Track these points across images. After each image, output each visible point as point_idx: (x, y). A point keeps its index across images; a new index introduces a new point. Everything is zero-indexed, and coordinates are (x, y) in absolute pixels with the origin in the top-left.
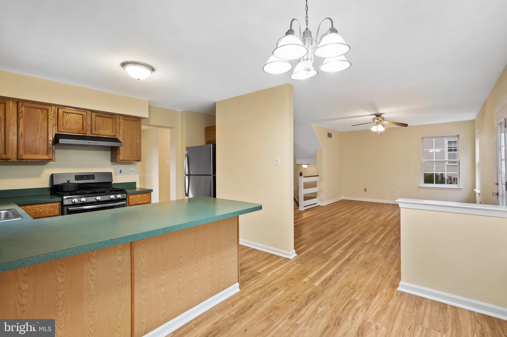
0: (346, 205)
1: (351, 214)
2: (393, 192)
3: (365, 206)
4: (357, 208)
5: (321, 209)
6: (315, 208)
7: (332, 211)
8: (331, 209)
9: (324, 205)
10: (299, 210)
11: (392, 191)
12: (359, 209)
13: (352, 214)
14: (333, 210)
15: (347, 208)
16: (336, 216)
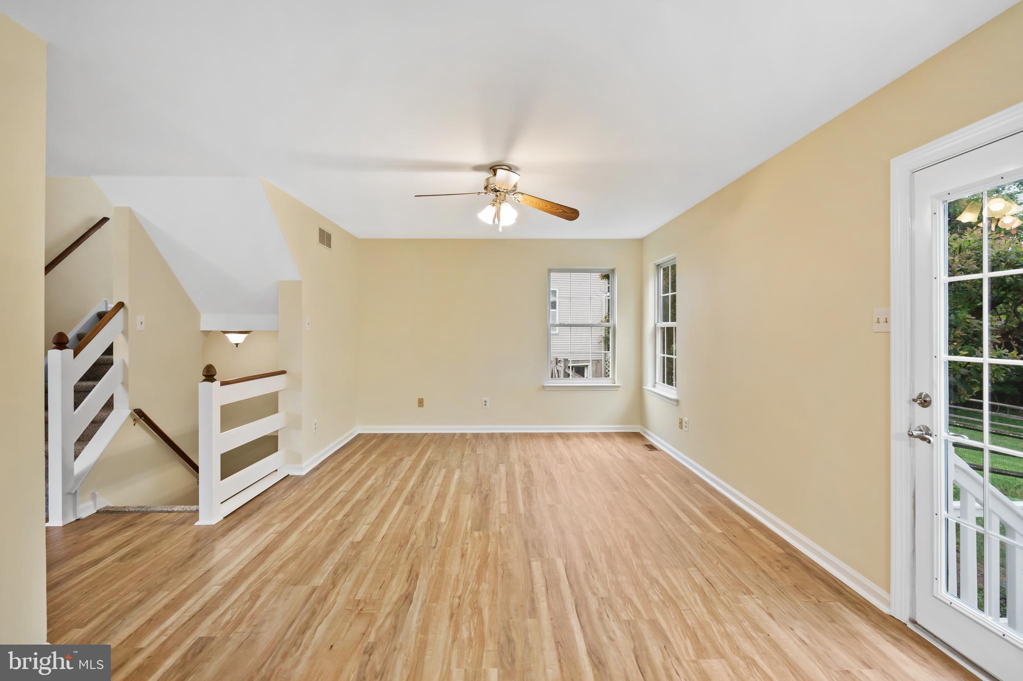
0: (373, 457)
1: (405, 503)
2: (488, 403)
3: (428, 455)
4: (413, 468)
5: (294, 495)
6: (271, 493)
7: (337, 500)
8: (331, 490)
9: (303, 473)
10: (197, 524)
11: (486, 402)
12: (418, 471)
13: (409, 501)
14: (340, 497)
15: (381, 471)
16: (360, 531)
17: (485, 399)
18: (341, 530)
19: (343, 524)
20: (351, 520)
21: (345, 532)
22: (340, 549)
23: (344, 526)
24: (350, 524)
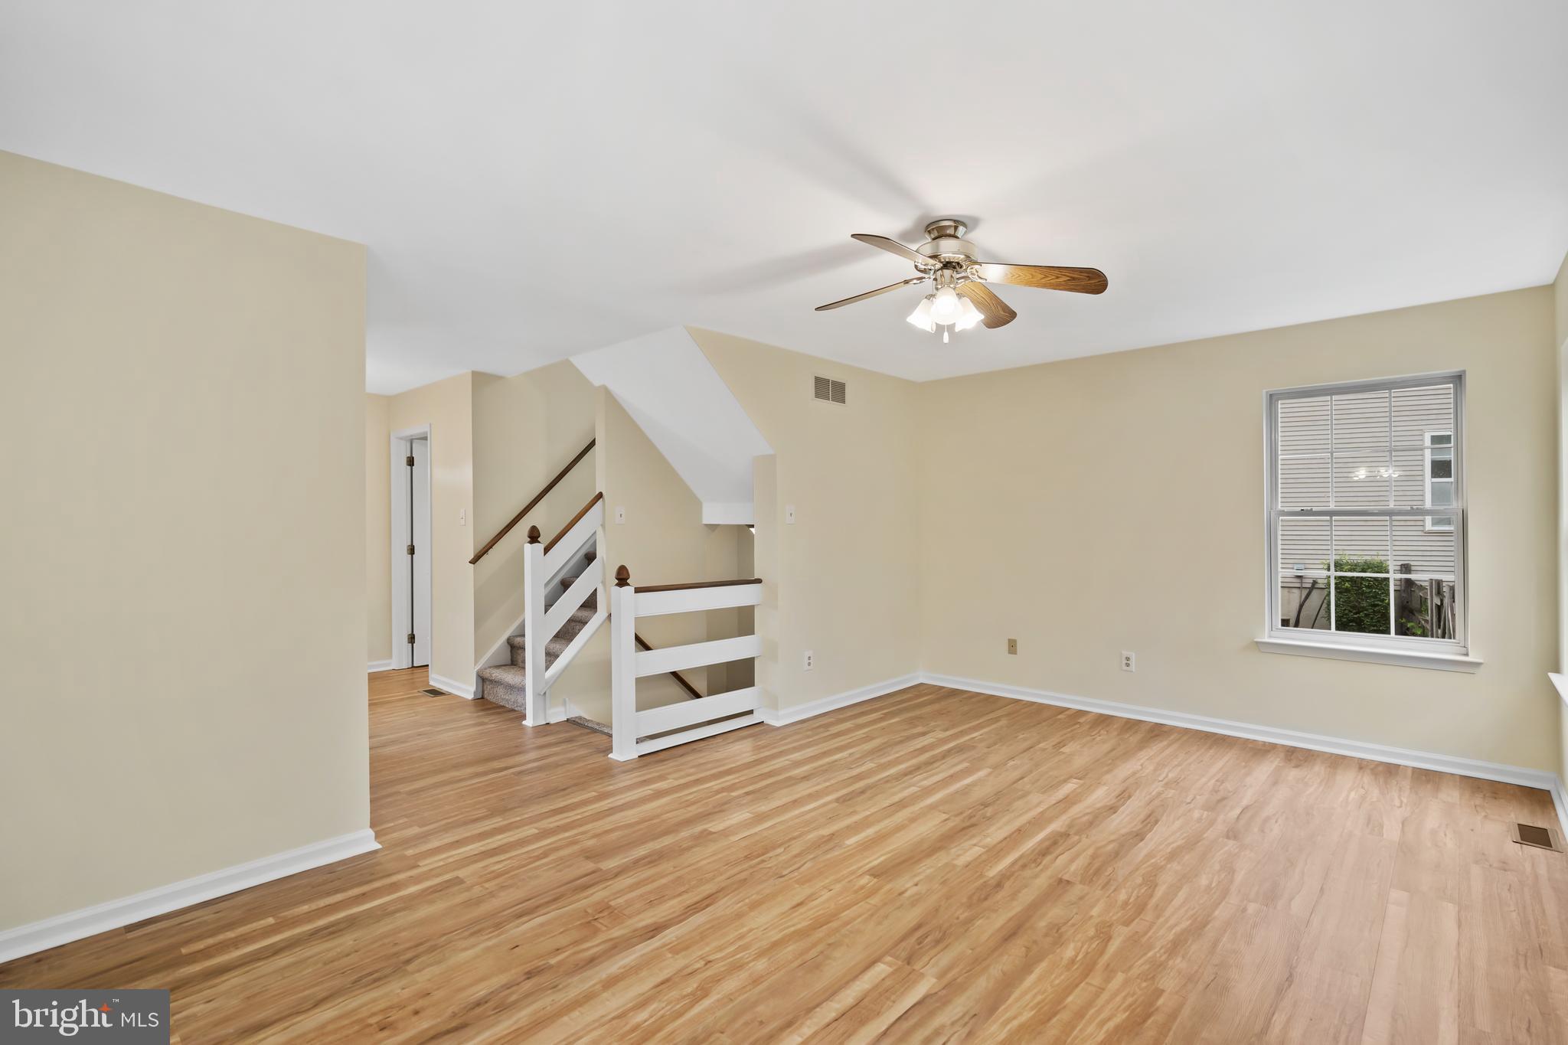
2: (1133, 662)
5: (735, 748)
11: (1128, 659)
17: (1125, 653)
18: (968, 824)
19: (975, 816)
20: (988, 815)
21: (971, 829)
22: (953, 850)
23: (974, 820)
24: (983, 818)
